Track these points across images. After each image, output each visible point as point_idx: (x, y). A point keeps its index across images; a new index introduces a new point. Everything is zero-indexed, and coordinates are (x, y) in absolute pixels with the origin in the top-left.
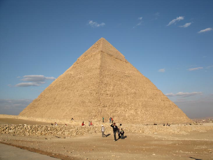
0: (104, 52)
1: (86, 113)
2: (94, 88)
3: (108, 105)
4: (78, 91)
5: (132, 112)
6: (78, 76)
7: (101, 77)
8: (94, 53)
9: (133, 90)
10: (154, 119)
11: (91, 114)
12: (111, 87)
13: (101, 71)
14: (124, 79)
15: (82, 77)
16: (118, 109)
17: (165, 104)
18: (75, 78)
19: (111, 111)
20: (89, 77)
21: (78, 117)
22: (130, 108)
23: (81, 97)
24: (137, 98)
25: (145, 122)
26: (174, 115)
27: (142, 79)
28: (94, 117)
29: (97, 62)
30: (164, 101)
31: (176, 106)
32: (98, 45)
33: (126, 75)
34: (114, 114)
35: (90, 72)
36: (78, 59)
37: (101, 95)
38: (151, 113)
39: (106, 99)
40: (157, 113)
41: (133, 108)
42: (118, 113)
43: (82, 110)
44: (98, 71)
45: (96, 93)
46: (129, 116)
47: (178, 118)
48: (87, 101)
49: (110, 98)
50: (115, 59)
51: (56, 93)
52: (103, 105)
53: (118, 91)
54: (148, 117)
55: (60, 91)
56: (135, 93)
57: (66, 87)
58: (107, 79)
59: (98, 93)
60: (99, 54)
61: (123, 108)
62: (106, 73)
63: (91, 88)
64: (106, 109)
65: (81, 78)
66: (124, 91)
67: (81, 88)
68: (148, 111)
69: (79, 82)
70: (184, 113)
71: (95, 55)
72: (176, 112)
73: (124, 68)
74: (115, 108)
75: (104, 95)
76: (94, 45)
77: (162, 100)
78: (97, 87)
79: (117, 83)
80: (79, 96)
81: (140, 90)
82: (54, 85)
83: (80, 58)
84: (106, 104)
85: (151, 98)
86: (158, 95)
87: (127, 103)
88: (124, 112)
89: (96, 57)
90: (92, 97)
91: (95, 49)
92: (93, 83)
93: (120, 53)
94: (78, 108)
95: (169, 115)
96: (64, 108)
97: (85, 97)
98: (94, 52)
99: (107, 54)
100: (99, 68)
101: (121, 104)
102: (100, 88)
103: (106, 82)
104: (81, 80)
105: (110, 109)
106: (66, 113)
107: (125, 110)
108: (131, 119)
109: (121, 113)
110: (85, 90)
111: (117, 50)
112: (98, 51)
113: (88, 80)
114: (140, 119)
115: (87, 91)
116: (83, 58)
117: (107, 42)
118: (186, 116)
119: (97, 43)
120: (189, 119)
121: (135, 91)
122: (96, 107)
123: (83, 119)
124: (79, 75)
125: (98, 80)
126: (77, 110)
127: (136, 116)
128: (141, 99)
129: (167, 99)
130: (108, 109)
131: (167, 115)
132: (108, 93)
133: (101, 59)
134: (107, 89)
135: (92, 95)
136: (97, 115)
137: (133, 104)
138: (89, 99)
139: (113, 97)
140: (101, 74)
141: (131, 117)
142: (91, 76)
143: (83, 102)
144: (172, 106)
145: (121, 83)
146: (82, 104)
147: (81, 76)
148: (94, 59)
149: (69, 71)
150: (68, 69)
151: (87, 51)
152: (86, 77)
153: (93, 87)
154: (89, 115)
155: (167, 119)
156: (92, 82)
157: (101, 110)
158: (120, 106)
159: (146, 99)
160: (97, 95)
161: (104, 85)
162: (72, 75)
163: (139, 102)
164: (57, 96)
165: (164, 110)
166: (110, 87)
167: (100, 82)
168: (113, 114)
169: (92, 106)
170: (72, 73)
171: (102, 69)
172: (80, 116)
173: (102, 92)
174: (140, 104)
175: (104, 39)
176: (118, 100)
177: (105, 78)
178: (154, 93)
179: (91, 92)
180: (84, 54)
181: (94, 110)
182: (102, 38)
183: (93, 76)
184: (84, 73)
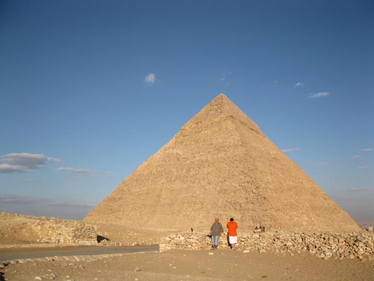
0: (235, 119)
2: (248, 179)
4: (209, 184)
5: (307, 218)
6: (199, 158)
8: (216, 120)
12: (269, 177)
13: (247, 150)
15: (209, 159)
17: (329, 204)
18: (192, 160)
20: (225, 160)
23: (222, 193)
26: (346, 222)
29: (232, 135)
30: (326, 199)
31: (340, 207)
32: (219, 105)
33: (273, 156)
35: (225, 152)
36: (182, 128)
38: (324, 219)
41: (304, 212)
44: (242, 150)
45: (255, 187)
48: (242, 202)
50: (250, 130)
51: (158, 187)
55: (165, 182)
57: (177, 177)
58: (259, 163)
60: (230, 122)
62: (254, 154)
63: (242, 180)
66: (284, 184)
67: (216, 178)
69: (204, 168)
70: (352, 219)
71: (219, 123)
72: (344, 216)
75: (269, 191)
76: (208, 105)
80: (219, 193)
82: (146, 172)
83: (187, 127)
89: (224, 126)
90: (250, 194)
91: (213, 112)
92: (241, 170)
96: (188, 213)
98: (216, 117)
99: (240, 121)
100: (243, 146)
103: (260, 169)
104: (207, 164)
105: (285, 214)
106: (201, 222)
110: (227, 182)
111: (246, 115)
112: (223, 116)
113: (225, 166)
116: (193, 126)
125: (250, 166)
128: (304, 197)
129: (328, 197)
137: (301, 206)
138: (246, 198)
142: (229, 158)
146: (231, 207)
148: (220, 129)
149: (169, 148)
150: (167, 146)
151: (197, 115)
152: (217, 158)
153: (243, 177)
156: (237, 167)
159: (309, 197)
162: (180, 155)
163: (304, 201)
164: (161, 191)
166: (267, 177)
170: (180, 152)
175: (226, 96)
179: (243, 185)
180: (192, 120)
181: (267, 216)
182: (221, 94)
183: (234, 159)
184: (209, 152)
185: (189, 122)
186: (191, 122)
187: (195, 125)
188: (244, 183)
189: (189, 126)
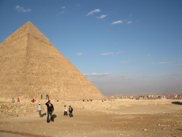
0: (30, 35)
1: (13, 91)
2: (21, 67)
3: (34, 83)
4: (5, 70)
5: (56, 89)
6: (5, 56)
7: (28, 58)
8: (21, 36)
9: (56, 70)
10: (74, 96)
11: (18, 92)
12: (37, 67)
13: (27, 52)
14: (48, 60)
15: (10, 57)
16: (43, 87)
17: (83, 83)
18: (2, 57)
19: (37, 89)
20: (16, 57)
21: (5, 94)
22: (53, 86)
23: (8, 75)
24: (60, 78)
25: (66, 98)
26: (91, 93)
27: (64, 61)
28: (21, 95)
29: (24, 44)
31: (93, 84)
32: (25, 28)
33: (50, 56)
34: (40, 91)
35: (17, 53)
36: (5, 40)
37: (28, 74)
38: (72, 90)
39: (32, 77)
40: (77, 90)
41: (56, 86)
42: (43, 90)
43: (9, 88)
44: (25, 52)
45: (22, 72)
46: (52, 93)
47: (94, 94)
48: (14, 80)
49: (36, 77)
50: (40, 42)
52: (29, 83)
53: (43, 70)
54: (69, 94)
56: (58, 73)
58: (33, 59)
59: (25, 72)
60: (26, 37)
61: (47, 86)
62: (32, 54)
63: (18, 68)
64: (32, 87)
65: (8, 58)
66: (48, 71)
67: (8, 67)
68: (69, 89)
69: (6, 61)
70: (99, 91)
71: (22, 37)
72: (93, 89)
73: (48, 50)
74: (40, 86)
75: (30, 74)
76: (21, 28)
77: (81, 80)
78: (24, 66)
79: (42, 63)
80: (7, 75)
81: (62, 70)
83: (7, 39)
84: (32, 82)
85: (71, 77)
86: (78, 75)
87: (51, 82)
88: (48, 90)
89: (23, 39)
90: (19, 76)
91: (22, 31)
92: (20, 62)
93: (45, 36)
94: (5, 86)
95: (86, 93)
97: (12, 75)
98: (21, 34)
99: (34, 37)
100: (26, 50)
101: (45, 82)
102: (27, 68)
103: (32, 62)
104: (8, 59)
105: (36, 87)
107: (49, 88)
108: (54, 96)
109: (45, 90)
110: (12, 69)
111: (42, 34)
112: (24, 34)
113: (15, 60)
114: (62, 96)
115: (14, 70)
116: (10, 39)
117: (34, 26)
118: (101, 93)
119: (23, 26)
120: (103, 96)
121: (57, 71)
122: (23, 85)
123: (10, 96)
124: (7, 55)
125: (24, 61)
126: (4, 88)
127: (59, 93)
128: (63, 78)
129: (85, 79)
130: (34, 87)
131: (85, 92)
132: (34, 72)
133: (28, 41)
134: (33, 69)
135: (19, 73)
136: (24, 92)
137: (56, 83)
138: (16, 78)
139: (39, 76)
140: (27, 55)
141: (54, 94)
142: (18, 56)
143: (11, 80)
144: (89, 85)
145: (45, 64)
146: (9, 82)
147: (8, 56)
148: (21, 41)
151: (14, 33)
152: (13, 56)
153: (19, 66)
154: (16, 92)
155: (85, 96)
157: (28, 88)
158: (45, 84)
159: (68, 79)
160: (24, 73)
161: (31, 65)
163: (61, 81)
165: (82, 88)
166: (35, 67)
167: (27, 62)
168: (38, 91)
169: (19, 84)
171: (28, 50)
172: (7, 93)
173: (29, 71)
174: (62, 82)
175: (31, 23)
176: (43, 79)
177: (31, 59)
178: (74, 73)
179: (18, 71)
180: (11, 36)
181: (21, 87)
182: (28, 22)
183: (20, 57)
184: (11, 53)
185: (9, 37)
186: (10, 37)
187: (11, 38)
188: (18, 70)
189: (8, 39)
